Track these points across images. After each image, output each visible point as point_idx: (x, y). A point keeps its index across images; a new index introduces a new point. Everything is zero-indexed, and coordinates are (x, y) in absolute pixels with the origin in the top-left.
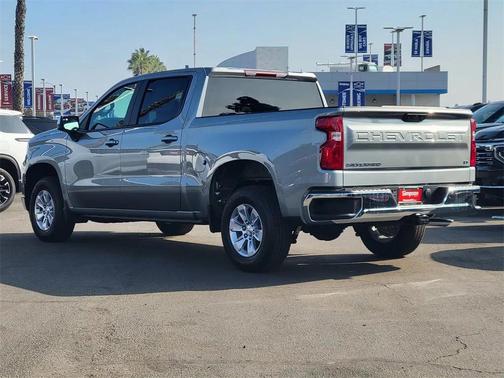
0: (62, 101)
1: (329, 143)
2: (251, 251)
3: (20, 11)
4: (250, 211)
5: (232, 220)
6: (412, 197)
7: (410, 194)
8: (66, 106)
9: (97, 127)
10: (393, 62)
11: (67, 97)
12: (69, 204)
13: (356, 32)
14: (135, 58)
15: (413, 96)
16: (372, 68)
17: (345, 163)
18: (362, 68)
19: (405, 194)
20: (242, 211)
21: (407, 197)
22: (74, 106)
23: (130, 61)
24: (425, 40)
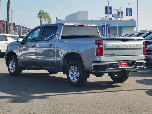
0: (17, 27)
1: (99, 48)
2: (76, 80)
3: (9, 3)
4: (75, 68)
5: (70, 71)
6: (125, 64)
7: (124, 63)
8: (18, 29)
9: (29, 41)
10: (121, 17)
11: (19, 26)
12: (20, 64)
13: (108, 8)
14: (40, 13)
15: (126, 28)
16: (113, 19)
17: (104, 54)
18: (110, 19)
19: (122, 63)
20: (73, 68)
21: (123, 64)
22: (21, 29)
23: (38, 14)
24: (130, 10)
